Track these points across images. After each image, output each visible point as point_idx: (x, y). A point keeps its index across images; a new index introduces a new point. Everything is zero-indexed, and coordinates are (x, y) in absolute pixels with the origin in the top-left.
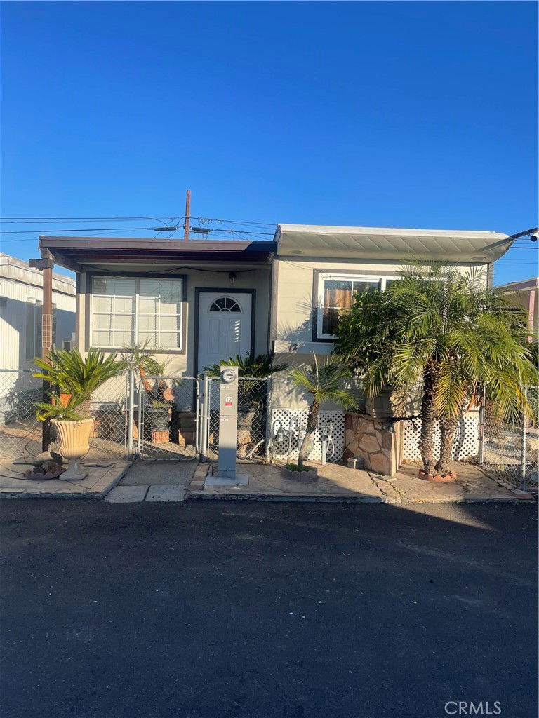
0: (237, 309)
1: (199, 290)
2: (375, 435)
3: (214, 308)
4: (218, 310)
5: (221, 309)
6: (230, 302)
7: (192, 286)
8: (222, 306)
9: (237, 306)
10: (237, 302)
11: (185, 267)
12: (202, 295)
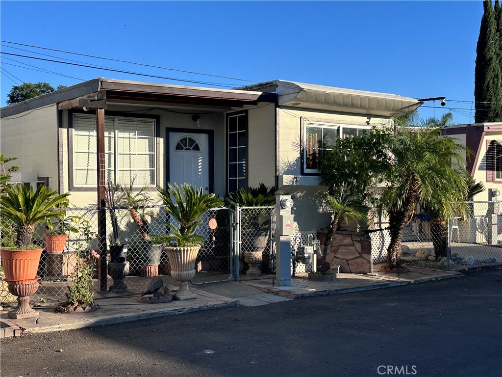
0: (197, 148)
1: (169, 130)
2: (353, 245)
3: (179, 147)
4: (182, 149)
5: (185, 148)
6: (192, 141)
7: (164, 125)
8: (186, 145)
9: (197, 145)
10: (197, 142)
11: (157, 108)
12: (171, 134)
